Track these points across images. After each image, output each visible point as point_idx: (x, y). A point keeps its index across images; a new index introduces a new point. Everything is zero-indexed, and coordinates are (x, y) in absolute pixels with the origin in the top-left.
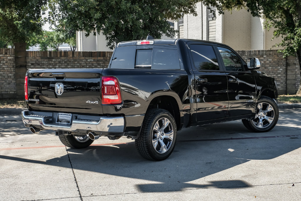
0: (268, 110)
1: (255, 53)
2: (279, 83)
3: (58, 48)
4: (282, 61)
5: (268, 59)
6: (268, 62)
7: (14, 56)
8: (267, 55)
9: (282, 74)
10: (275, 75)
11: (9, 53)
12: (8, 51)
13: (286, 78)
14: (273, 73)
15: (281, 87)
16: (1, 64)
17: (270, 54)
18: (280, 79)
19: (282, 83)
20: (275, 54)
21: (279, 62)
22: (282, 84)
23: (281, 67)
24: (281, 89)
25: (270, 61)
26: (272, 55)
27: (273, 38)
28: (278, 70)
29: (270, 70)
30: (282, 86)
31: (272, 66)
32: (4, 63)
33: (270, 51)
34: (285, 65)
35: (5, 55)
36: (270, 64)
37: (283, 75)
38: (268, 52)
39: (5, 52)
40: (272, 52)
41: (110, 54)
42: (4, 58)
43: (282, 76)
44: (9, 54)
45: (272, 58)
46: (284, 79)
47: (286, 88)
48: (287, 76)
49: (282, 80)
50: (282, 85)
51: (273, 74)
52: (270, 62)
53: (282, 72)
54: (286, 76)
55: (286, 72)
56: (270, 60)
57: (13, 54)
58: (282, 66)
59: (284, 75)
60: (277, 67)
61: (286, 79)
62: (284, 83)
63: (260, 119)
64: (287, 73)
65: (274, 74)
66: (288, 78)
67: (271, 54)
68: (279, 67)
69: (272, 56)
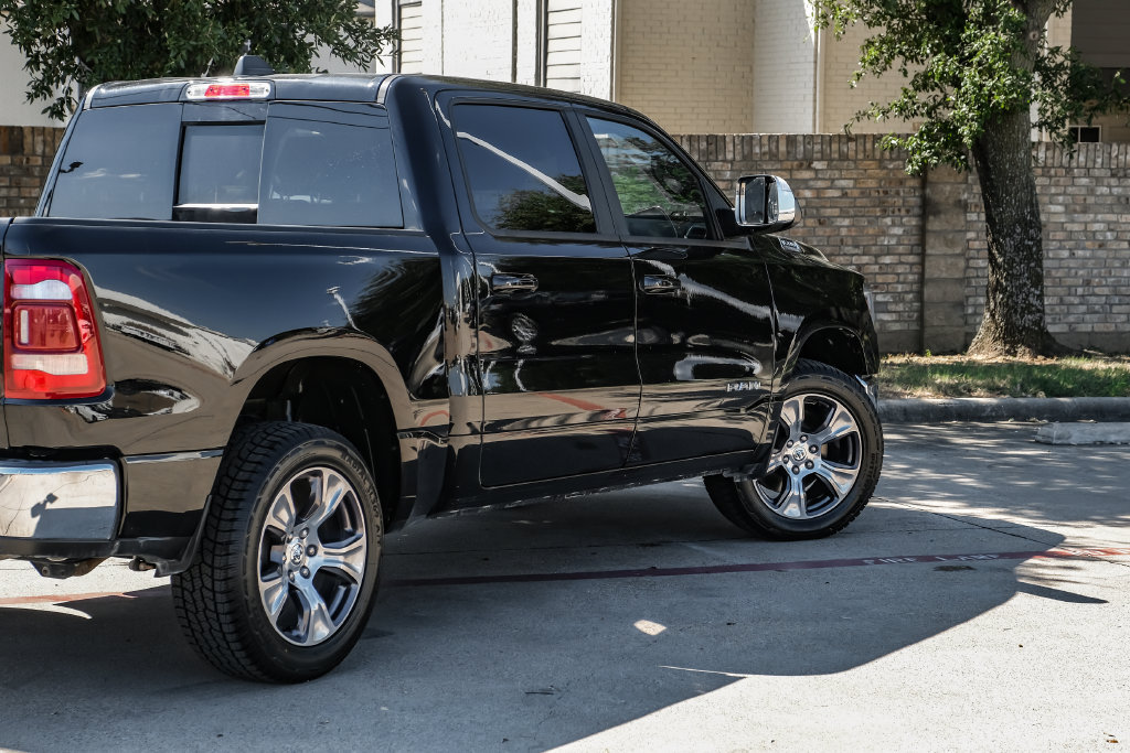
0: (833, 430)
1: (774, 148)
2: (888, 298)
4: (901, 190)
5: (833, 180)
6: (837, 193)
8: (831, 160)
9: (900, 254)
10: (865, 259)
13: (922, 274)
14: (857, 246)
15: (894, 317)
17: (844, 157)
18: (890, 278)
19: (899, 298)
20: (866, 158)
21: (886, 193)
22: (903, 301)
23: (897, 220)
24: (896, 327)
25: (842, 189)
26: (855, 161)
27: (859, 76)
28: (884, 233)
29: (844, 232)
30: (899, 312)
31: (852, 212)
33: (844, 140)
34: (917, 211)
36: (845, 202)
37: (904, 259)
38: (835, 146)
40: (852, 145)
41: (49, 139)
43: (901, 263)
45: (855, 176)
46: (911, 277)
47: (921, 319)
48: (927, 264)
49: (898, 282)
50: (900, 307)
51: (856, 251)
52: (845, 195)
53: (899, 244)
54: (922, 264)
55: (922, 243)
56: (843, 183)
58: (903, 212)
59: (911, 259)
60: (877, 217)
61: (922, 281)
62: (911, 296)
63: (791, 474)
64: (924, 250)
65: (864, 254)
66: (927, 276)
67: (852, 153)
68: (888, 221)
69: (852, 165)
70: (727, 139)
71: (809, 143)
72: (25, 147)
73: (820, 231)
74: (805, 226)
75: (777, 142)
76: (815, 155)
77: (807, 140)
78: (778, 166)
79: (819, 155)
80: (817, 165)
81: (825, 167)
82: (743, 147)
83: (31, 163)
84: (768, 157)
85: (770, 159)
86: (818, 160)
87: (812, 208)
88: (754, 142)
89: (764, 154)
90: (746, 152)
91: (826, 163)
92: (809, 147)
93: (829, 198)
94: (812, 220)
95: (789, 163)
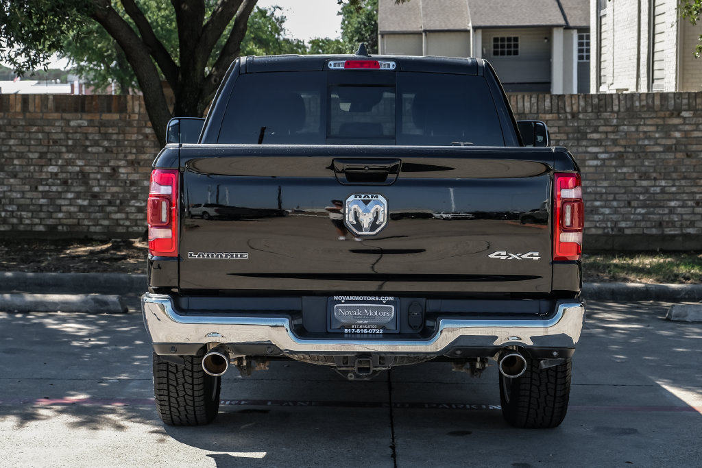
70: (614, 97)
71: (678, 98)
72: (128, 108)
73: (687, 161)
74: (675, 158)
75: (653, 98)
76: (683, 107)
77: (677, 96)
78: (654, 115)
79: (686, 107)
80: (684, 114)
81: (691, 115)
82: (626, 102)
83: (132, 118)
84: (645, 109)
85: (648, 111)
86: (685, 110)
87: (682, 144)
88: (635, 99)
89: (643, 106)
90: (628, 106)
91: (692, 112)
92: (678, 101)
93: (694, 137)
94: (681, 154)
95: (663, 113)
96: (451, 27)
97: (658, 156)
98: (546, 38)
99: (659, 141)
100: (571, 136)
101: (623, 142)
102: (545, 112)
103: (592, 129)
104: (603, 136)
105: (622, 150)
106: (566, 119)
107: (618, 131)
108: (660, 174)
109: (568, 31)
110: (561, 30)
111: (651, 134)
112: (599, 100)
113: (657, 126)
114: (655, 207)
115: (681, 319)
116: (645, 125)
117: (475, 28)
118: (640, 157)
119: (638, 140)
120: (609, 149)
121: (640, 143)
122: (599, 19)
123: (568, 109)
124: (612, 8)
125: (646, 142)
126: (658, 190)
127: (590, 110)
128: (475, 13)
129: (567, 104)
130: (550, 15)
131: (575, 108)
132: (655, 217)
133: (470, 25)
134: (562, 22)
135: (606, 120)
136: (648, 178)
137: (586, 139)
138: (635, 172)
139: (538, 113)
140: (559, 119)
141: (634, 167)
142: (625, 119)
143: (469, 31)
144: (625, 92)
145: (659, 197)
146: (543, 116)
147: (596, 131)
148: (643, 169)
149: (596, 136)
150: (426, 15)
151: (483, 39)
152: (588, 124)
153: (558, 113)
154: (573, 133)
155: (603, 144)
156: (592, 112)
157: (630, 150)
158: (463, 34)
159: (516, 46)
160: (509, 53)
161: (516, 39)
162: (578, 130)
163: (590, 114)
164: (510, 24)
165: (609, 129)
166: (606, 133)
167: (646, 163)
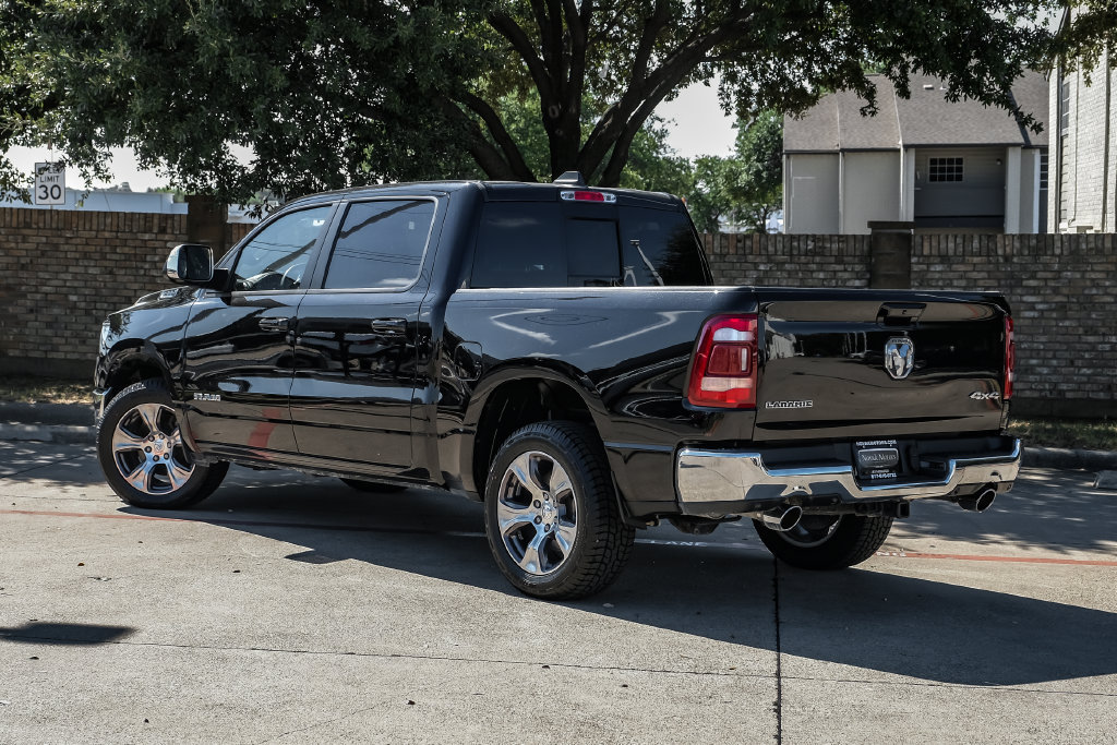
3: (764, 225)
7: (186, 238)
11: (173, 228)
12: (170, 222)
16: (147, 266)
32: (155, 262)
35: (160, 237)
39: (160, 227)
42: (157, 244)
44: (173, 233)
57: (184, 231)
75: (1103, 239)
89: (1091, 249)
96: (876, 146)
97: (1108, 308)
98: (998, 160)
99: (1109, 290)
100: (1003, 282)
101: (1065, 291)
102: (973, 255)
103: (1028, 275)
104: (1042, 283)
105: (1065, 299)
106: (998, 262)
107: (1060, 278)
108: (1110, 328)
109: (1028, 151)
110: (1019, 150)
111: (1101, 283)
112: (1038, 242)
113: (1108, 272)
114: (1103, 367)
115: (1110, 486)
116: (1093, 271)
117: (907, 147)
118: (1085, 309)
119: (1085, 288)
120: (1049, 298)
121: (1086, 292)
122: (1060, 140)
123: (1000, 252)
124: (1074, 127)
125: (1094, 291)
126: (1107, 347)
127: (1026, 252)
128: (907, 129)
129: (999, 245)
130: (1004, 131)
131: (1008, 249)
132: (1103, 378)
133: (901, 142)
134: (1022, 140)
135: (1045, 264)
136: (1095, 334)
137: (1021, 286)
138: (1080, 326)
139: (964, 255)
140: (990, 263)
141: (1079, 319)
142: (1068, 264)
143: (899, 150)
144: (1088, 232)
145: (1108, 355)
146: (970, 259)
147: (1033, 277)
148: (1090, 322)
149: (1033, 283)
150: (844, 130)
151: (916, 161)
152: (1024, 268)
153: (988, 256)
154: (1006, 279)
155: (1042, 292)
156: (1029, 255)
157: (1075, 300)
158: (891, 154)
159: (960, 170)
160: (950, 178)
161: (960, 161)
162: (1011, 276)
163: (1026, 258)
164: (952, 142)
165: (1049, 275)
166: (1046, 279)
167: (1094, 316)
